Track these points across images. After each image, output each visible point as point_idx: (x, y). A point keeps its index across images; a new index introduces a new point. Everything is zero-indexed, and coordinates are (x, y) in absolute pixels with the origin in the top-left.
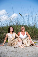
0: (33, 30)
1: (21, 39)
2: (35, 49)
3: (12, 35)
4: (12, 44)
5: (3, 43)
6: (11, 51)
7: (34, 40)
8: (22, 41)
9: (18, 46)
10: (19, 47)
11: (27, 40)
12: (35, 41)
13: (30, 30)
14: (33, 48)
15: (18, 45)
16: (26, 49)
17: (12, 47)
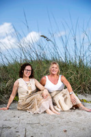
0: (77, 71)
3: (27, 84)
4: (28, 105)
5: (6, 103)
6: (26, 122)
7: (80, 95)
8: (52, 98)
9: (42, 111)
10: (45, 112)
11: (64, 96)
12: (84, 98)
13: (70, 71)
15: (43, 107)
16: (61, 118)
17: (27, 113)
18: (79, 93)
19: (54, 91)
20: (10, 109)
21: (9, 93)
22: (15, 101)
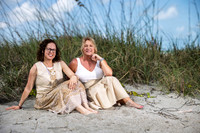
0: (124, 51)
1: (84, 83)
2: (131, 117)
5: (18, 100)
6: (47, 126)
7: (127, 86)
8: (87, 90)
9: (71, 108)
10: (75, 110)
12: (134, 90)
13: (113, 50)
14: (124, 112)
15: (72, 103)
16: (99, 119)
17: (49, 113)
18: (127, 83)
19: (89, 81)
20: (24, 108)
21: (22, 84)
22: (32, 96)
